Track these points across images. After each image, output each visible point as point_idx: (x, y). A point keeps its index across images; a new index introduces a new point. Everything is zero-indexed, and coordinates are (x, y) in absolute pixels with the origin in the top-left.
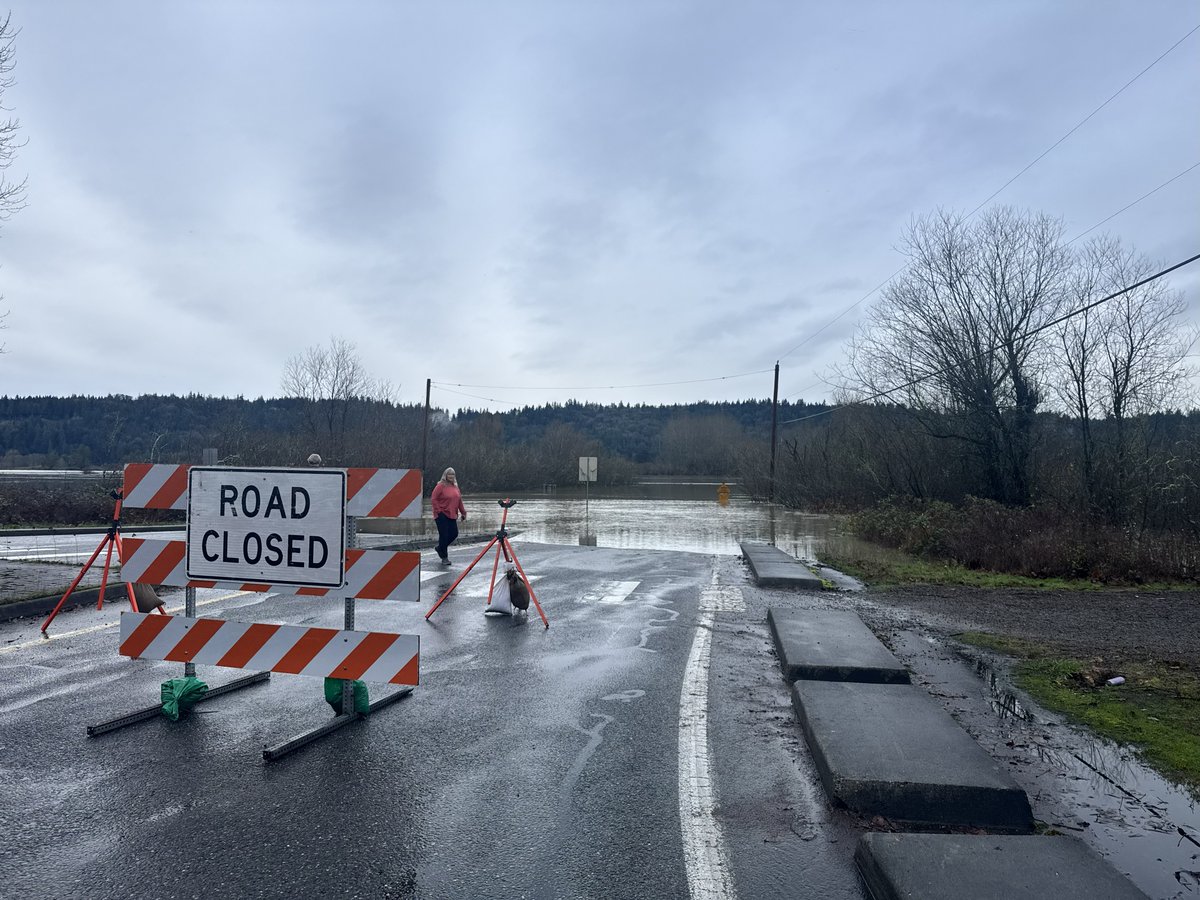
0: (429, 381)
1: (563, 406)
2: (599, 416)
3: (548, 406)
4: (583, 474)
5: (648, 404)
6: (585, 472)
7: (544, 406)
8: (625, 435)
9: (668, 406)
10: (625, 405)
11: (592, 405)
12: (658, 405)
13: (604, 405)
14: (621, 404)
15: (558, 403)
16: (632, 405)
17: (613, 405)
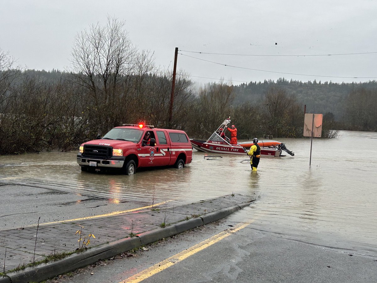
0: (177, 49)
1: (275, 82)
2: (299, 89)
3: (265, 82)
4: (308, 130)
5: (334, 82)
6: (310, 128)
7: (263, 82)
8: (316, 102)
9: (347, 84)
10: (318, 82)
11: (295, 82)
12: (340, 83)
13: (303, 82)
14: (315, 82)
15: (272, 80)
16: (323, 82)
17: (309, 82)
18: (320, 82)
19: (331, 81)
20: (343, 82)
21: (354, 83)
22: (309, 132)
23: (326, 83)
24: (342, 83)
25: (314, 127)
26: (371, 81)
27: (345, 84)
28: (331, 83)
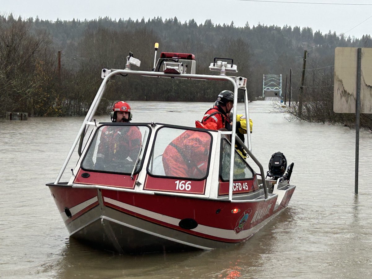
18: (20, 19)
19: (37, 16)
20: (58, 19)
21: (76, 20)
22: (349, 101)
23: (31, 20)
24: (56, 20)
25: (363, 86)
26: (102, 19)
27: (61, 22)
28: (37, 20)
